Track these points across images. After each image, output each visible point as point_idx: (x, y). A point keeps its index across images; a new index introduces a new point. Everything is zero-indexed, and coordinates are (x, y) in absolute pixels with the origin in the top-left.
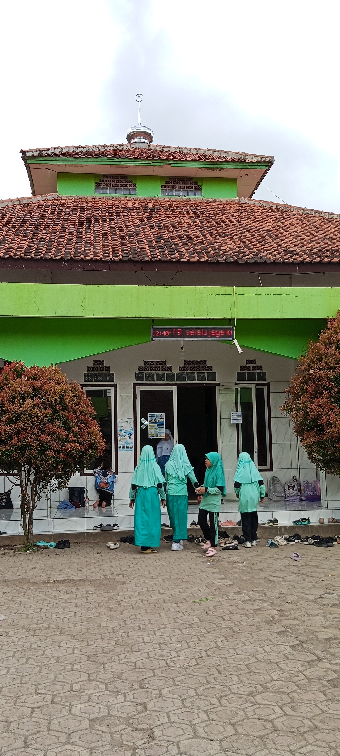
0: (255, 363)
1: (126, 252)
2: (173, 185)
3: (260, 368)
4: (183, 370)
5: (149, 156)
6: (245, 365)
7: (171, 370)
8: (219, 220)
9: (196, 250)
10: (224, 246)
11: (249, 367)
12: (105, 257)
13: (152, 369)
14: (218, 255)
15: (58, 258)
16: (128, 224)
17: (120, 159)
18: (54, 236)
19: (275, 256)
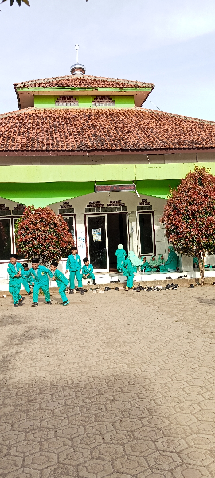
0: (146, 201)
1: (78, 144)
2: (99, 100)
4: (109, 206)
5: (85, 85)
6: (141, 202)
7: (103, 206)
8: (125, 122)
9: (114, 142)
10: (129, 140)
11: (143, 203)
12: (68, 148)
13: (94, 205)
14: (126, 145)
15: (44, 149)
16: (76, 126)
17: (69, 87)
18: (39, 136)
19: (156, 145)
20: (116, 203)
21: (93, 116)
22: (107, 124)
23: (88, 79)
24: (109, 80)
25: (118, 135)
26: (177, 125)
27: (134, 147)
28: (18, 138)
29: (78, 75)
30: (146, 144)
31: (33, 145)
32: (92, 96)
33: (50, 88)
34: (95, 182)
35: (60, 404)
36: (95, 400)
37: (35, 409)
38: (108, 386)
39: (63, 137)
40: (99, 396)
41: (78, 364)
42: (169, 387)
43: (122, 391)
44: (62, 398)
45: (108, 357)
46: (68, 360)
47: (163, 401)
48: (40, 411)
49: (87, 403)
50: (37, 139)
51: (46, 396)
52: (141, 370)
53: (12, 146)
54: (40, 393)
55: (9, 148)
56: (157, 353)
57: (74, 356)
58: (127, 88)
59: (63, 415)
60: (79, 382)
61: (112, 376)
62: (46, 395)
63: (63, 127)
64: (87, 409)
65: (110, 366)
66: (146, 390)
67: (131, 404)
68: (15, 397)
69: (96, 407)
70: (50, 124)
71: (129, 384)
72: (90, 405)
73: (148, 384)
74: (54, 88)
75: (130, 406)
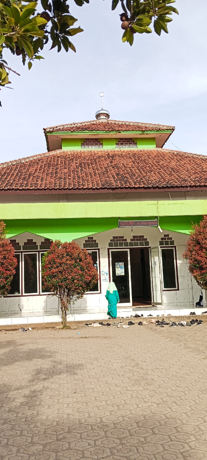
0: (168, 236)
1: (103, 183)
2: (122, 143)
3: (171, 238)
4: (132, 241)
5: (109, 128)
6: (163, 237)
7: (126, 241)
8: (147, 162)
9: (137, 180)
10: (151, 178)
11: (166, 238)
12: (93, 186)
13: (117, 240)
14: (148, 183)
15: (70, 188)
16: (101, 166)
17: (94, 131)
18: (66, 175)
19: (177, 183)
20: (139, 237)
21: (116, 157)
22: (130, 163)
23: (111, 123)
24: (131, 124)
25: (140, 174)
26: (197, 164)
27: (156, 185)
28: (47, 178)
29: (103, 119)
30: (168, 182)
31: (61, 184)
32: (116, 139)
33: (77, 132)
34: (119, 218)
35: (89, 445)
36: (126, 442)
37: (65, 449)
38: (138, 426)
39: (88, 176)
40: (130, 437)
41: (106, 402)
42: (202, 429)
43: (154, 432)
44: (91, 438)
45: (136, 396)
46: (95, 397)
47: (197, 445)
48: (69, 451)
49: (118, 445)
50: (65, 179)
51: (75, 436)
52: (172, 410)
53: (41, 185)
54: (69, 432)
55: (39, 187)
56: (187, 393)
57: (101, 394)
58: (149, 131)
59: (93, 457)
60: (108, 421)
61: (141, 415)
62: (75, 434)
63: (88, 167)
64: (117, 451)
65: (139, 405)
66: (178, 432)
67: (164, 447)
68: (44, 435)
69: (127, 449)
70: (77, 165)
71: (161, 425)
72: (121, 447)
73: (179, 426)
74: (80, 132)
75: (162, 449)
